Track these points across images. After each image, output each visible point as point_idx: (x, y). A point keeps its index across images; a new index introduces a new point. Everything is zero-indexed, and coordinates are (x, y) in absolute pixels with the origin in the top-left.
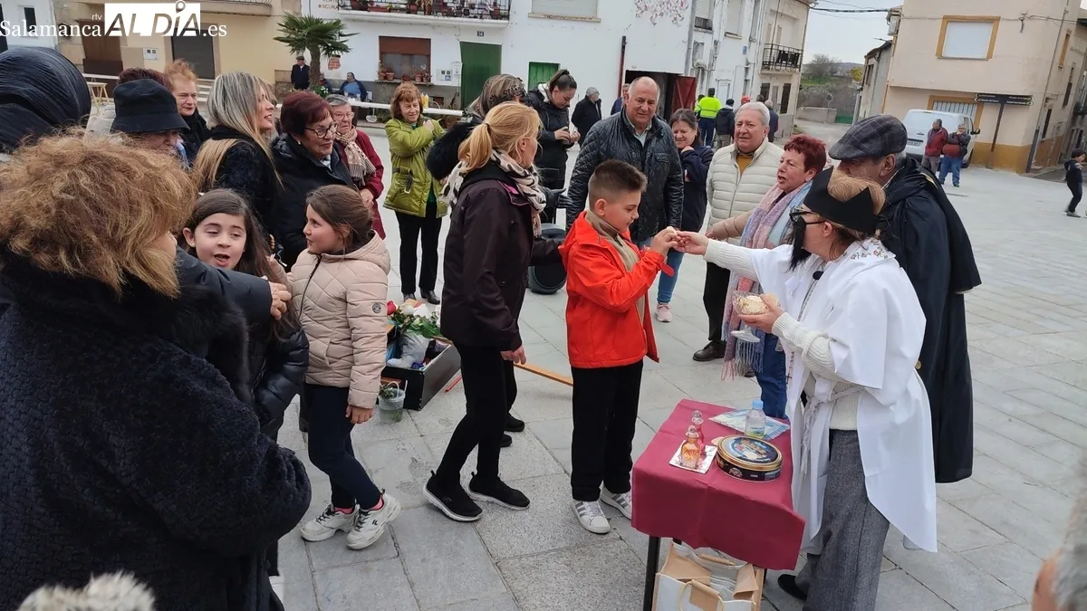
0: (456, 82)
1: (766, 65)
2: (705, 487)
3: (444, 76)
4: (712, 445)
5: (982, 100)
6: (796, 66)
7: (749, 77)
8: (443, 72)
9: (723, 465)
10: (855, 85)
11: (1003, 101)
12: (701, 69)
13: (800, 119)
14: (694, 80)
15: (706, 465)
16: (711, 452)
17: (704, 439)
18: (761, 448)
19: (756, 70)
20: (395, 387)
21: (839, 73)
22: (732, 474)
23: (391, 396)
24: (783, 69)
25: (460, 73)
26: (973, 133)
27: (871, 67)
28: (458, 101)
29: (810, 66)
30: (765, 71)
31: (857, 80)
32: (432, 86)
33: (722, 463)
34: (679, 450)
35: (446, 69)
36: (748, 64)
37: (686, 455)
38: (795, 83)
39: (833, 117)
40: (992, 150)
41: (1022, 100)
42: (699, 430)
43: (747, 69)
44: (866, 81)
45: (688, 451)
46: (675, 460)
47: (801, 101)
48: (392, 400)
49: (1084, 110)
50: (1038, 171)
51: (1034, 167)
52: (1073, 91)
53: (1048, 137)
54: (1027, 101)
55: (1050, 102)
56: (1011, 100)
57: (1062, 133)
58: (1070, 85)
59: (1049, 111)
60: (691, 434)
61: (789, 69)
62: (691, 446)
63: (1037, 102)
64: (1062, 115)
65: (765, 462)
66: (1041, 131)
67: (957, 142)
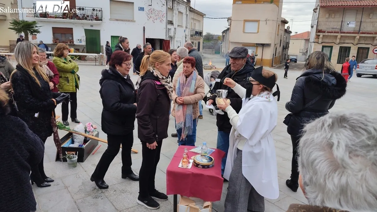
0: (84, 43)
1: (192, 36)
2: (191, 173)
3: (79, 41)
4: (191, 159)
5: (258, 45)
6: (201, 36)
7: (187, 40)
8: (78, 40)
9: (196, 165)
10: (220, 42)
11: (263, 45)
12: (171, 37)
13: (204, 53)
14: (169, 41)
15: (190, 166)
16: (191, 161)
17: (189, 157)
18: (207, 158)
19: (189, 37)
20: (73, 154)
21: (214, 38)
22: (199, 167)
23: (72, 158)
24: (197, 37)
25: (85, 40)
26: (256, 56)
27: (224, 36)
28: (85, 50)
29: (205, 36)
30: (192, 38)
31: (220, 40)
32: (74, 45)
33: (195, 164)
34: (181, 163)
35: (80, 39)
36: (186, 35)
37: (184, 164)
38: (201, 41)
39: (214, 52)
40: (262, 61)
41: (268, 45)
42: (187, 154)
43: (186, 37)
44: (223, 40)
45: (184, 162)
46: (180, 166)
47: (204, 47)
48: (73, 159)
49: (286, 47)
50: (275, 66)
51: (273, 65)
52: (282, 42)
53: (277, 56)
54: (270, 45)
55: (276, 45)
56: (265, 45)
57: (280, 55)
58: (281, 40)
59: (276, 48)
60: (185, 156)
61: (199, 37)
62: (185, 160)
63: (273, 45)
64: (280, 49)
65: (209, 162)
66: (275, 54)
67: (252, 58)
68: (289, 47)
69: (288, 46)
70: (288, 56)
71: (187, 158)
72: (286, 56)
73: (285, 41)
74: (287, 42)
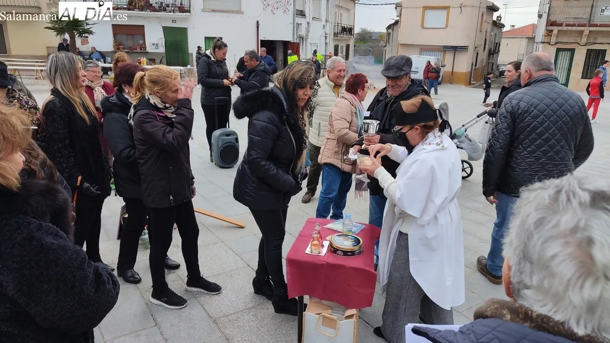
0: (162, 50)
1: (335, 35)
2: (325, 263)
3: (154, 46)
4: (327, 240)
5: (446, 49)
6: (351, 35)
7: (328, 41)
8: (154, 44)
9: (333, 250)
10: (382, 43)
11: (455, 49)
12: (301, 38)
13: (356, 63)
14: (298, 44)
15: (324, 251)
16: (326, 244)
17: (322, 238)
18: (352, 239)
19: (331, 38)
21: (373, 38)
22: (338, 254)
24: (345, 36)
25: (164, 44)
26: (442, 66)
27: (389, 34)
28: (164, 60)
29: (359, 34)
30: (336, 38)
31: (383, 41)
32: (147, 53)
33: (332, 249)
34: (310, 246)
35: (155, 43)
36: (326, 34)
37: (313, 247)
38: (352, 43)
39: (373, 61)
40: (452, 74)
41: (464, 48)
42: (319, 233)
43: (326, 37)
44: (388, 42)
45: (314, 245)
46: (308, 251)
47: (356, 52)
49: (494, 51)
50: (474, 84)
51: (472, 82)
52: (487, 42)
53: (478, 66)
54: (466, 49)
55: (477, 49)
56: (459, 49)
57: (484, 64)
58: (486, 40)
59: (477, 53)
60: (315, 236)
61: (348, 36)
62: (316, 242)
63: (471, 50)
64: (483, 56)
65: (354, 246)
66: (474, 64)
67: (435, 71)
68: (499, 51)
69: (497, 49)
70: (498, 66)
71: (320, 239)
72: (494, 66)
73: (493, 41)
74: (497, 43)
